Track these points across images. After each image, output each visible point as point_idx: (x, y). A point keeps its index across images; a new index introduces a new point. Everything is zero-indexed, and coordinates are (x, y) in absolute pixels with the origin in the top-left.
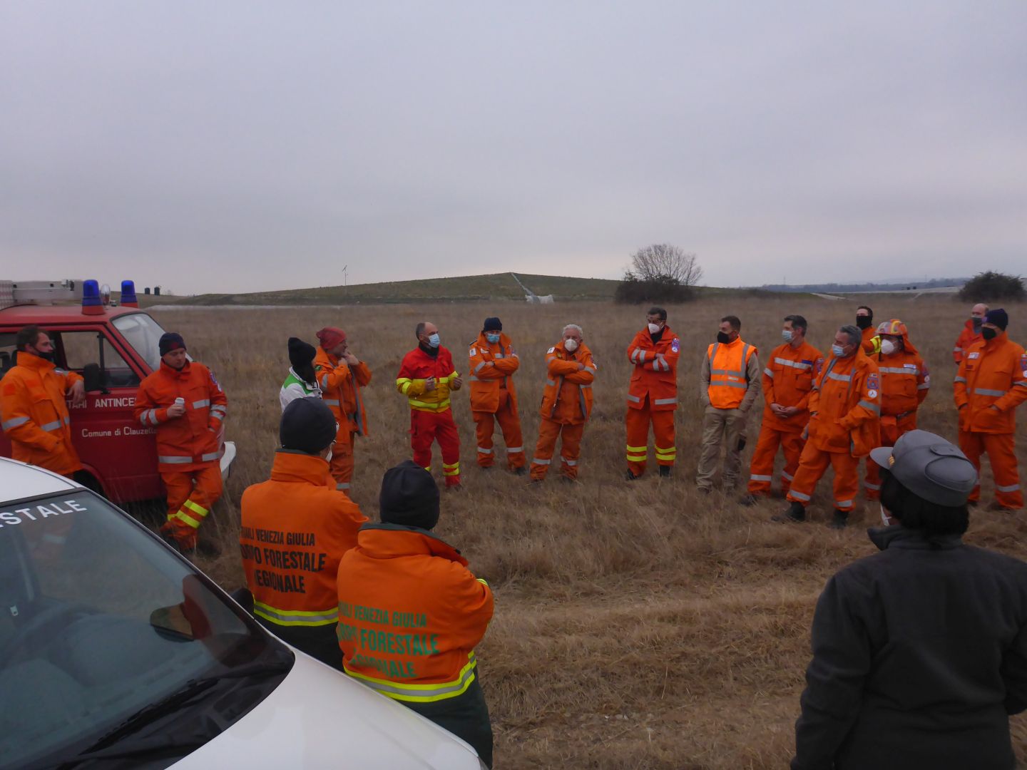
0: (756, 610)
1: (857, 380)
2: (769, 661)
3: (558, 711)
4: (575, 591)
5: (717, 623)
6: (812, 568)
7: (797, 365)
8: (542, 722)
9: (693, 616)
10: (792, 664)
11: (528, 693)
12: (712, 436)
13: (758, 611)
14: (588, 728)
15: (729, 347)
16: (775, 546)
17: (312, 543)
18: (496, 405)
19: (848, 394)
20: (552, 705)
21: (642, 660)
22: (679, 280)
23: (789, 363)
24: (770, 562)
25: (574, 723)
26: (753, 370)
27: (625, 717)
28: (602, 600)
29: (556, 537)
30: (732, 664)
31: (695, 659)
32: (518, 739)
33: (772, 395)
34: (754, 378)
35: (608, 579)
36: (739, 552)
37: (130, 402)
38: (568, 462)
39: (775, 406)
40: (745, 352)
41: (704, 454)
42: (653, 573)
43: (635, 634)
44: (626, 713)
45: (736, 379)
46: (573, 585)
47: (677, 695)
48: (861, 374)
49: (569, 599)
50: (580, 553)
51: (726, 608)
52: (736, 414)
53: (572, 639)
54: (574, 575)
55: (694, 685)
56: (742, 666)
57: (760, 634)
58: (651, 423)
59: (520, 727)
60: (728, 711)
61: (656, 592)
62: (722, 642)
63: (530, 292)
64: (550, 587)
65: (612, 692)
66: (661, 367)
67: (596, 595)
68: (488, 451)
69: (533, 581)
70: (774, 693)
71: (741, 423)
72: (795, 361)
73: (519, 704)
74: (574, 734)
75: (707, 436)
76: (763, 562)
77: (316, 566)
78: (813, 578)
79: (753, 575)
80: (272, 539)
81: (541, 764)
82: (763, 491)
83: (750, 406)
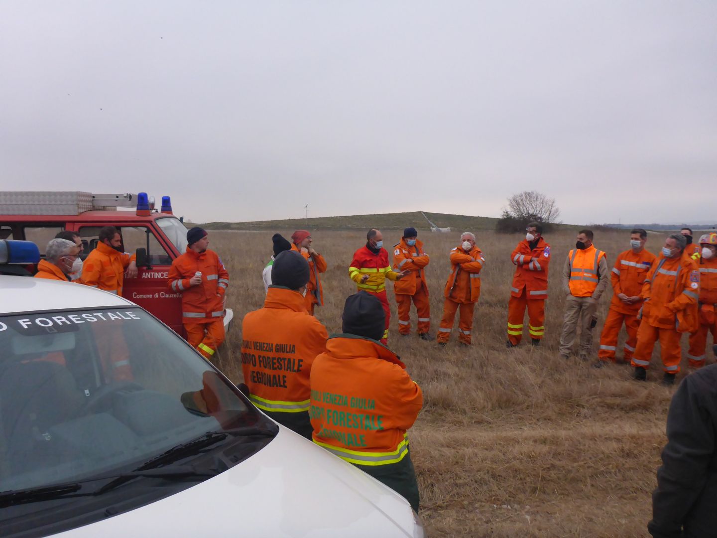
0: (605, 438)
1: (683, 276)
2: (618, 474)
3: (459, 500)
4: (470, 420)
5: (577, 446)
6: (648, 413)
7: (639, 266)
8: (447, 506)
9: (559, 440)
10: (636, 478)
11: (436, 485)
12: (571, 317)
13: (608, 439)
14: (481, 513)
15: (585, 252)
16: (620, 396)
17: (294, 351)
18: (414, 289)
19: (675, 285)
20: (454, 495)
21: (521, 467)
22: (543, 217)
23: (632, 264)
24: (615, 407)
25: (471, 508)
26: (603, 269)
27: (509, 507)
28: (490, 427)
29: (456, 383)
30: (590, 475)
31: (562, 469)
32: (430, 517)
33: (619, 288)
34: (604, 274)
35: (495, 413)
36: (593, 399)
37: (165, 275)
38: (464, 332)
39: (622, 295)
40: (597, 255)
41: (565, 330)
42: (527, 410)
43: (516, 450)
44: (509, 504)
45: (590, 275)
46: (469, 416)
47: (548, 494)
48: (686, 270)
49: (466, 425)
50: (474, 394)
51: (584, 436)
52: (590, 301)
53: (468, 451)
54: (469, 409)
55: (561, 488)
56: (597, 477)
57: (610, 455)
58: (527, 308)
59: (431, 509)
60: (587, 507)
61: (530, 424)
62: (582, 458)
63: (434, 225)
64: (452, 416)
65: (499, 489)
66: (535, 267)
67: (486, 424)
68: (406, 323)
69: (440, 411)
70: (621, 497)
71: (594, 307)
72: (637, 262)
73: (430, 492)
74: (471, 516)
75: (567, 317)
76: (611, 407)
77: (296, 368)
78: (649, 420)
79: (603, 415)
80: (265, 349)
81: (447, 534)
82: (610, 358)
83: (600, 295)
